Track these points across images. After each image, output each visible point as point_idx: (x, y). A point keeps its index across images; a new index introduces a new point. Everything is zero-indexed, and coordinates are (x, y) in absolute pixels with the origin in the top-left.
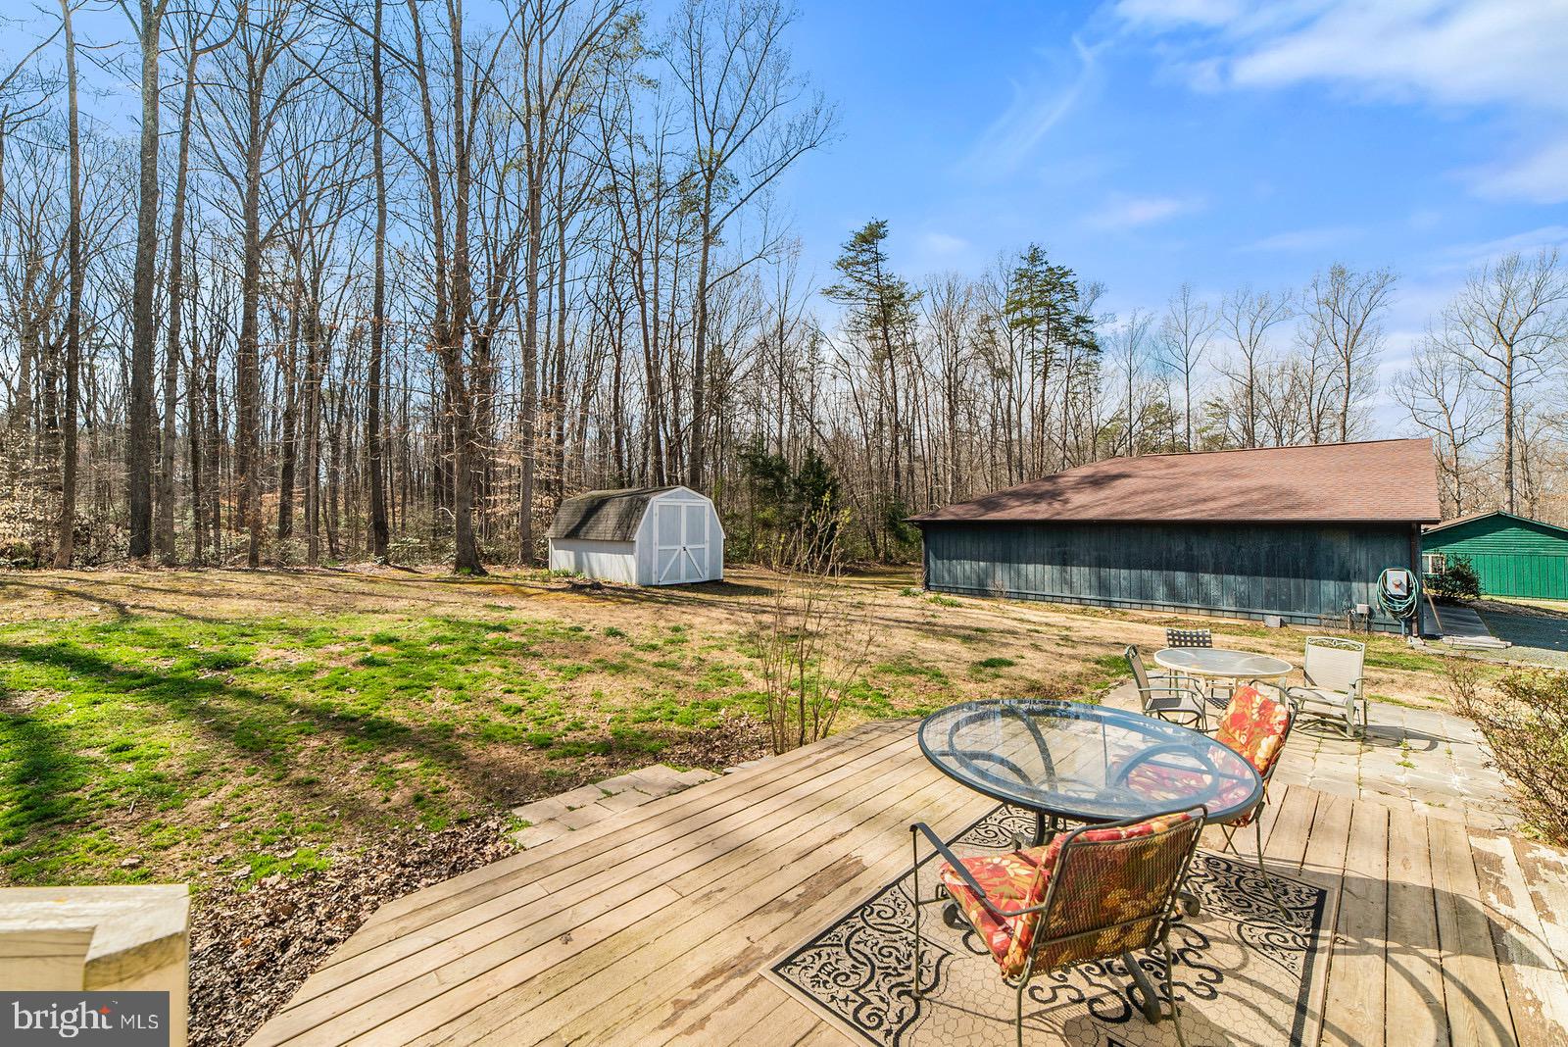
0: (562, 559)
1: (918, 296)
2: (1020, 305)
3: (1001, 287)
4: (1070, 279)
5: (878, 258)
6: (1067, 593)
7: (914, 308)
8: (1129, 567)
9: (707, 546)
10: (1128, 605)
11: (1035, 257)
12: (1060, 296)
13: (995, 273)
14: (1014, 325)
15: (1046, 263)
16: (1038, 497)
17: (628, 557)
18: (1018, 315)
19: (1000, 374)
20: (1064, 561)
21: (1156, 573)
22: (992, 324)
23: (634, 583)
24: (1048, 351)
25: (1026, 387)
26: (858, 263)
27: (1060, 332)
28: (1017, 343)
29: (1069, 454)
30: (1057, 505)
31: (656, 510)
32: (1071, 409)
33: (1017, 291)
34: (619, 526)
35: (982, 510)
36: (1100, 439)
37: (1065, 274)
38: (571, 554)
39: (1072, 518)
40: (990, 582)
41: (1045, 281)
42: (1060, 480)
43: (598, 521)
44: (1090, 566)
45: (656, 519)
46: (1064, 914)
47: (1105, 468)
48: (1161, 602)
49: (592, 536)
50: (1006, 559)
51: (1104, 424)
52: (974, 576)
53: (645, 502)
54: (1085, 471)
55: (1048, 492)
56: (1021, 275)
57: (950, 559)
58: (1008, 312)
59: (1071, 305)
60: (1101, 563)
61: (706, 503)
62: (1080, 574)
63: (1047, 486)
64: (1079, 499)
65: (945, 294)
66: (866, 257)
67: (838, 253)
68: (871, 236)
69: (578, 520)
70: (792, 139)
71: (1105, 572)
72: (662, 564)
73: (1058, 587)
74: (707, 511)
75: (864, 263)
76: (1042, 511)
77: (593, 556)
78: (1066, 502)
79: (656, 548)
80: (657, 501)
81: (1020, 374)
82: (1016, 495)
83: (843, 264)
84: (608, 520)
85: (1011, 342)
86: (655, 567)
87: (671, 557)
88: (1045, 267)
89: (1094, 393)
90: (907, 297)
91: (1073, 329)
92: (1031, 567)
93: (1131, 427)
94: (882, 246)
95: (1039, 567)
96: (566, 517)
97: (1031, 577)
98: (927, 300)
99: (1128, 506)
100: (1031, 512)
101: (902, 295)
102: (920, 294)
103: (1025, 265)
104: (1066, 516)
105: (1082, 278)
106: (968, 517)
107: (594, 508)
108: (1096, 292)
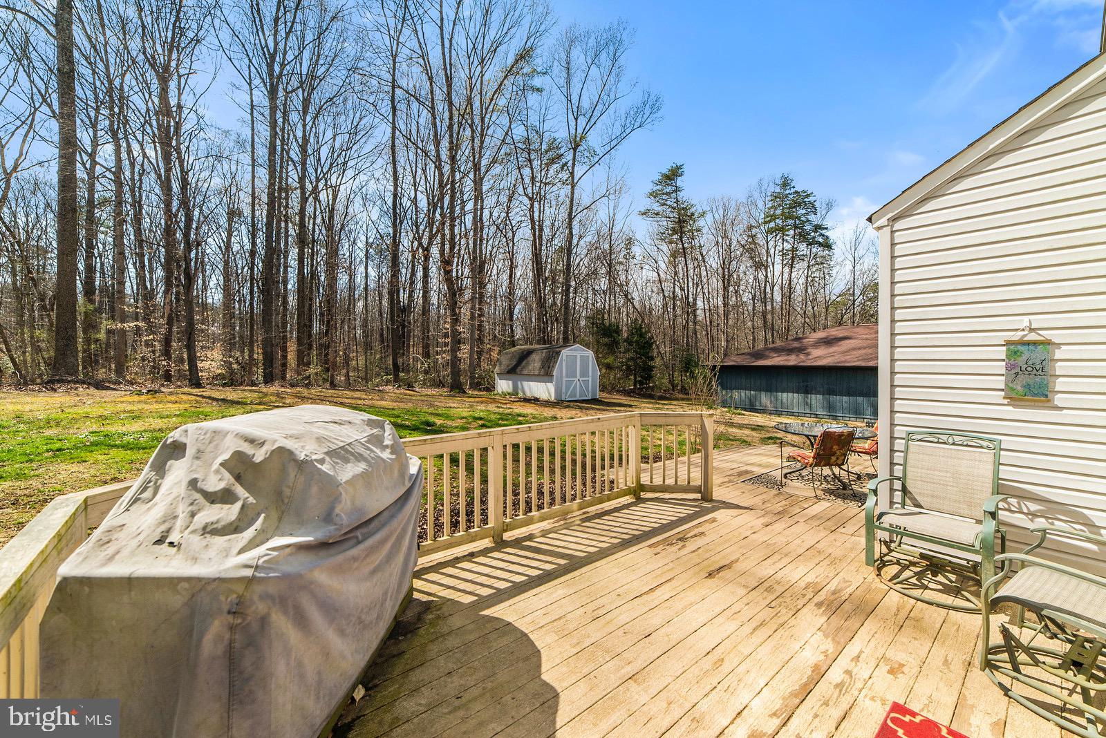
0: (503, 385)
1: (703, 214)
2: (773, 217)
3: (761, 204)
4: (811, 199)
5: (677, 190)
6: (808, 411)
7: (701, 223)
8: (849, 395)
9: (590, 379)
10: (848, 419)
11: (785, 183)
12: (804, 211)
13: (756, 195)
14: (769, 232)
15: (794, 187)
16: (790, 351)
17: (549, 385)
18: (772, 225)
19: (759, 265)
20: (807, 391)
21: (866, 399)
22: (754, 231)
23: (553, 399)
24: (794, 250)
25: (777, 273)
26: (663, 194)
27: (803, 236)
28: (771, 244)
29: (807, 320)
30: (802, 357)
31: (564, 358)
32: (809, 288)
33: (771, 207)
34: (543, 367)
35: (753, 359)
36: (831, 309)
37: (808, 196)
38: (510, 382)
39: (812, 364)
40: (757, 404)
41: (793, 200)
42: (804, 340)
43: (528, 364)
44: (823, 394)
45: (564, 363)
46: (823, 450)
47: (834, 333)
48: (869, 417)
49: (525, 372)
50: (769, 389)
51: (833, 297)
52: (747, 400)
53: (558, 353)
54: (821, 334)
55: (796, 348)
56: (775, 197)
57: (732, 389)
58: (765, 223)
59: (811, 217)
60: (831, 392)
61: (590, 353)
62: (816, 400)
63: (796, 344)
64: (816, 352)
65: (721, 211)
66: (669, 189)
67: (650, 187)
68: (673, 175)
69: (514, 363)
70: (628, 121)
71: (833, 398)
72: (568, 388)
73: (802, 407)
74: (590, 358)
75: (667, 194)
76: (792, 360)
77: (526, 384)
78: (808, 354)
79: (564, 379)
80: (565, 353)
81: (773, 264)
82: (775, 350)
83: (653, 195)
84: (535, 362)
85: (767, 243)
86: (563, 391)
87: (571, 385)
88: (793, 190)
89: (827, 277)
90: (696, 214)
91: (812, 234)
92: (785, 395)
93: (854, 301)
94: (679, 182)
95: (790, 395)
96: (506, 361)
97: (785, 400)
98: (709, 217)
99: (848, 357)
100: (786, 360)
101: (693, 214)
102: (704, 213)
103: (778, 190)
104: (808, 363)
105: (819, 198)
106: (744, 363)
107: (525, 356)
108: (829, 206)
